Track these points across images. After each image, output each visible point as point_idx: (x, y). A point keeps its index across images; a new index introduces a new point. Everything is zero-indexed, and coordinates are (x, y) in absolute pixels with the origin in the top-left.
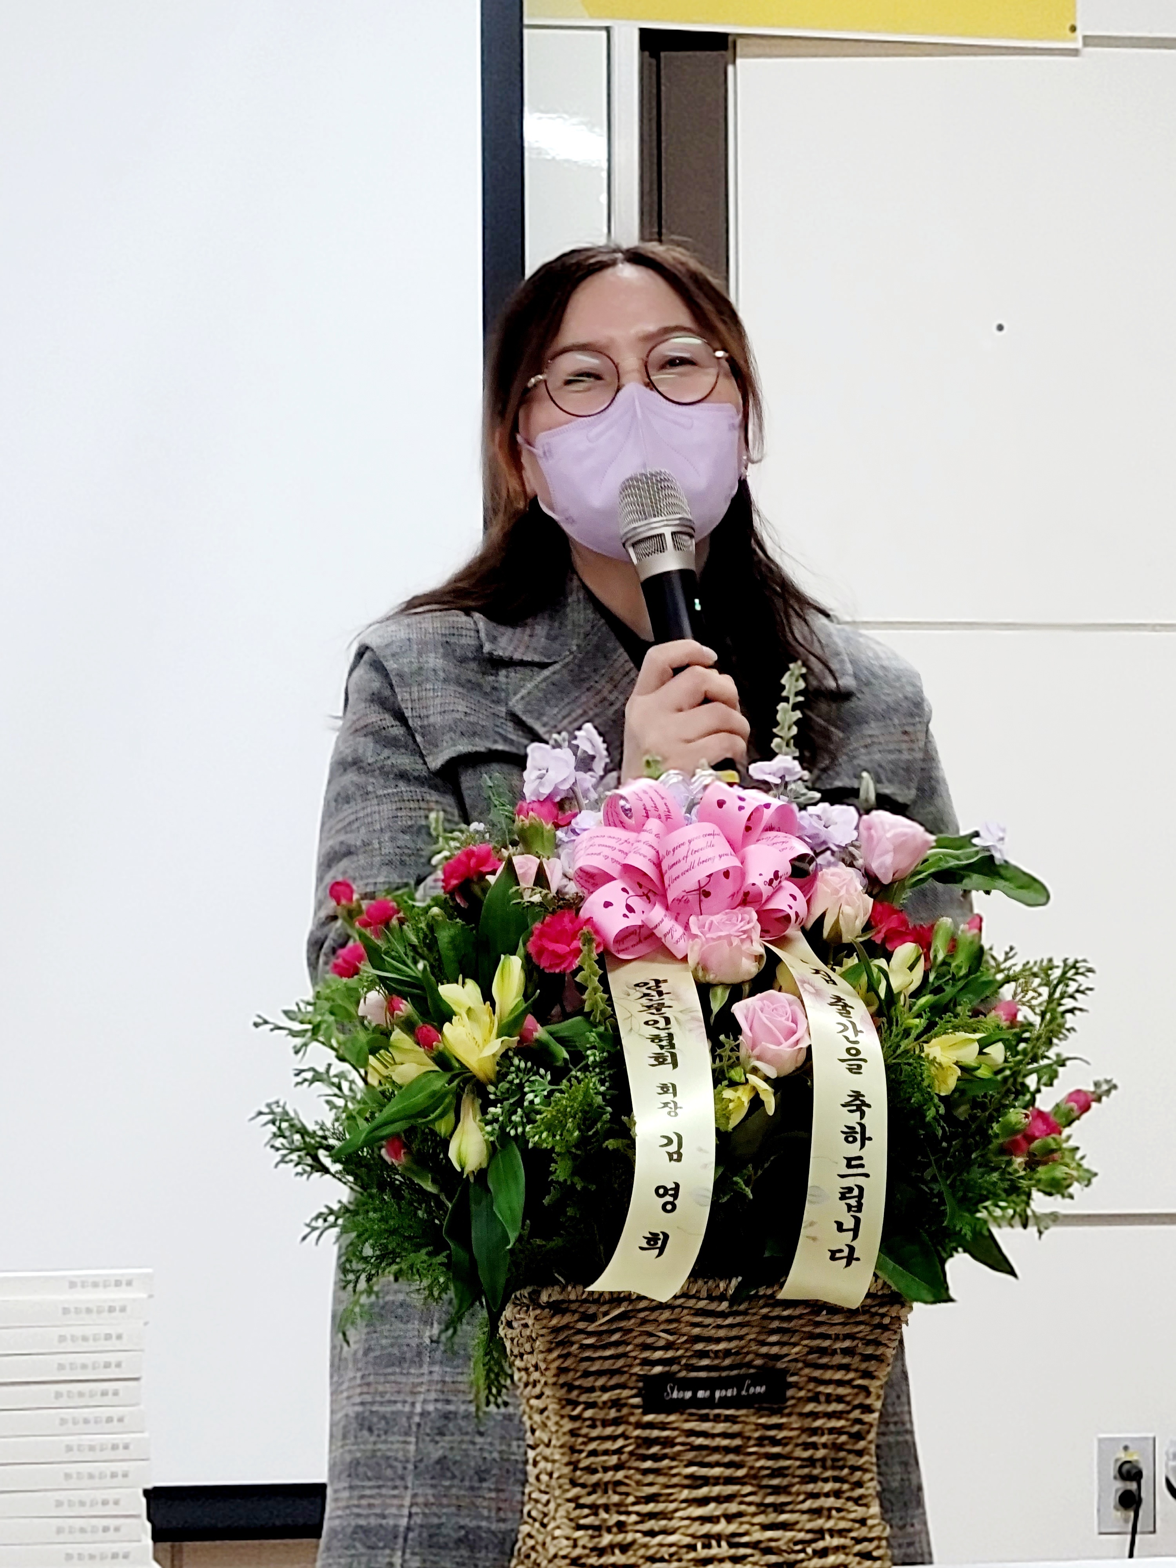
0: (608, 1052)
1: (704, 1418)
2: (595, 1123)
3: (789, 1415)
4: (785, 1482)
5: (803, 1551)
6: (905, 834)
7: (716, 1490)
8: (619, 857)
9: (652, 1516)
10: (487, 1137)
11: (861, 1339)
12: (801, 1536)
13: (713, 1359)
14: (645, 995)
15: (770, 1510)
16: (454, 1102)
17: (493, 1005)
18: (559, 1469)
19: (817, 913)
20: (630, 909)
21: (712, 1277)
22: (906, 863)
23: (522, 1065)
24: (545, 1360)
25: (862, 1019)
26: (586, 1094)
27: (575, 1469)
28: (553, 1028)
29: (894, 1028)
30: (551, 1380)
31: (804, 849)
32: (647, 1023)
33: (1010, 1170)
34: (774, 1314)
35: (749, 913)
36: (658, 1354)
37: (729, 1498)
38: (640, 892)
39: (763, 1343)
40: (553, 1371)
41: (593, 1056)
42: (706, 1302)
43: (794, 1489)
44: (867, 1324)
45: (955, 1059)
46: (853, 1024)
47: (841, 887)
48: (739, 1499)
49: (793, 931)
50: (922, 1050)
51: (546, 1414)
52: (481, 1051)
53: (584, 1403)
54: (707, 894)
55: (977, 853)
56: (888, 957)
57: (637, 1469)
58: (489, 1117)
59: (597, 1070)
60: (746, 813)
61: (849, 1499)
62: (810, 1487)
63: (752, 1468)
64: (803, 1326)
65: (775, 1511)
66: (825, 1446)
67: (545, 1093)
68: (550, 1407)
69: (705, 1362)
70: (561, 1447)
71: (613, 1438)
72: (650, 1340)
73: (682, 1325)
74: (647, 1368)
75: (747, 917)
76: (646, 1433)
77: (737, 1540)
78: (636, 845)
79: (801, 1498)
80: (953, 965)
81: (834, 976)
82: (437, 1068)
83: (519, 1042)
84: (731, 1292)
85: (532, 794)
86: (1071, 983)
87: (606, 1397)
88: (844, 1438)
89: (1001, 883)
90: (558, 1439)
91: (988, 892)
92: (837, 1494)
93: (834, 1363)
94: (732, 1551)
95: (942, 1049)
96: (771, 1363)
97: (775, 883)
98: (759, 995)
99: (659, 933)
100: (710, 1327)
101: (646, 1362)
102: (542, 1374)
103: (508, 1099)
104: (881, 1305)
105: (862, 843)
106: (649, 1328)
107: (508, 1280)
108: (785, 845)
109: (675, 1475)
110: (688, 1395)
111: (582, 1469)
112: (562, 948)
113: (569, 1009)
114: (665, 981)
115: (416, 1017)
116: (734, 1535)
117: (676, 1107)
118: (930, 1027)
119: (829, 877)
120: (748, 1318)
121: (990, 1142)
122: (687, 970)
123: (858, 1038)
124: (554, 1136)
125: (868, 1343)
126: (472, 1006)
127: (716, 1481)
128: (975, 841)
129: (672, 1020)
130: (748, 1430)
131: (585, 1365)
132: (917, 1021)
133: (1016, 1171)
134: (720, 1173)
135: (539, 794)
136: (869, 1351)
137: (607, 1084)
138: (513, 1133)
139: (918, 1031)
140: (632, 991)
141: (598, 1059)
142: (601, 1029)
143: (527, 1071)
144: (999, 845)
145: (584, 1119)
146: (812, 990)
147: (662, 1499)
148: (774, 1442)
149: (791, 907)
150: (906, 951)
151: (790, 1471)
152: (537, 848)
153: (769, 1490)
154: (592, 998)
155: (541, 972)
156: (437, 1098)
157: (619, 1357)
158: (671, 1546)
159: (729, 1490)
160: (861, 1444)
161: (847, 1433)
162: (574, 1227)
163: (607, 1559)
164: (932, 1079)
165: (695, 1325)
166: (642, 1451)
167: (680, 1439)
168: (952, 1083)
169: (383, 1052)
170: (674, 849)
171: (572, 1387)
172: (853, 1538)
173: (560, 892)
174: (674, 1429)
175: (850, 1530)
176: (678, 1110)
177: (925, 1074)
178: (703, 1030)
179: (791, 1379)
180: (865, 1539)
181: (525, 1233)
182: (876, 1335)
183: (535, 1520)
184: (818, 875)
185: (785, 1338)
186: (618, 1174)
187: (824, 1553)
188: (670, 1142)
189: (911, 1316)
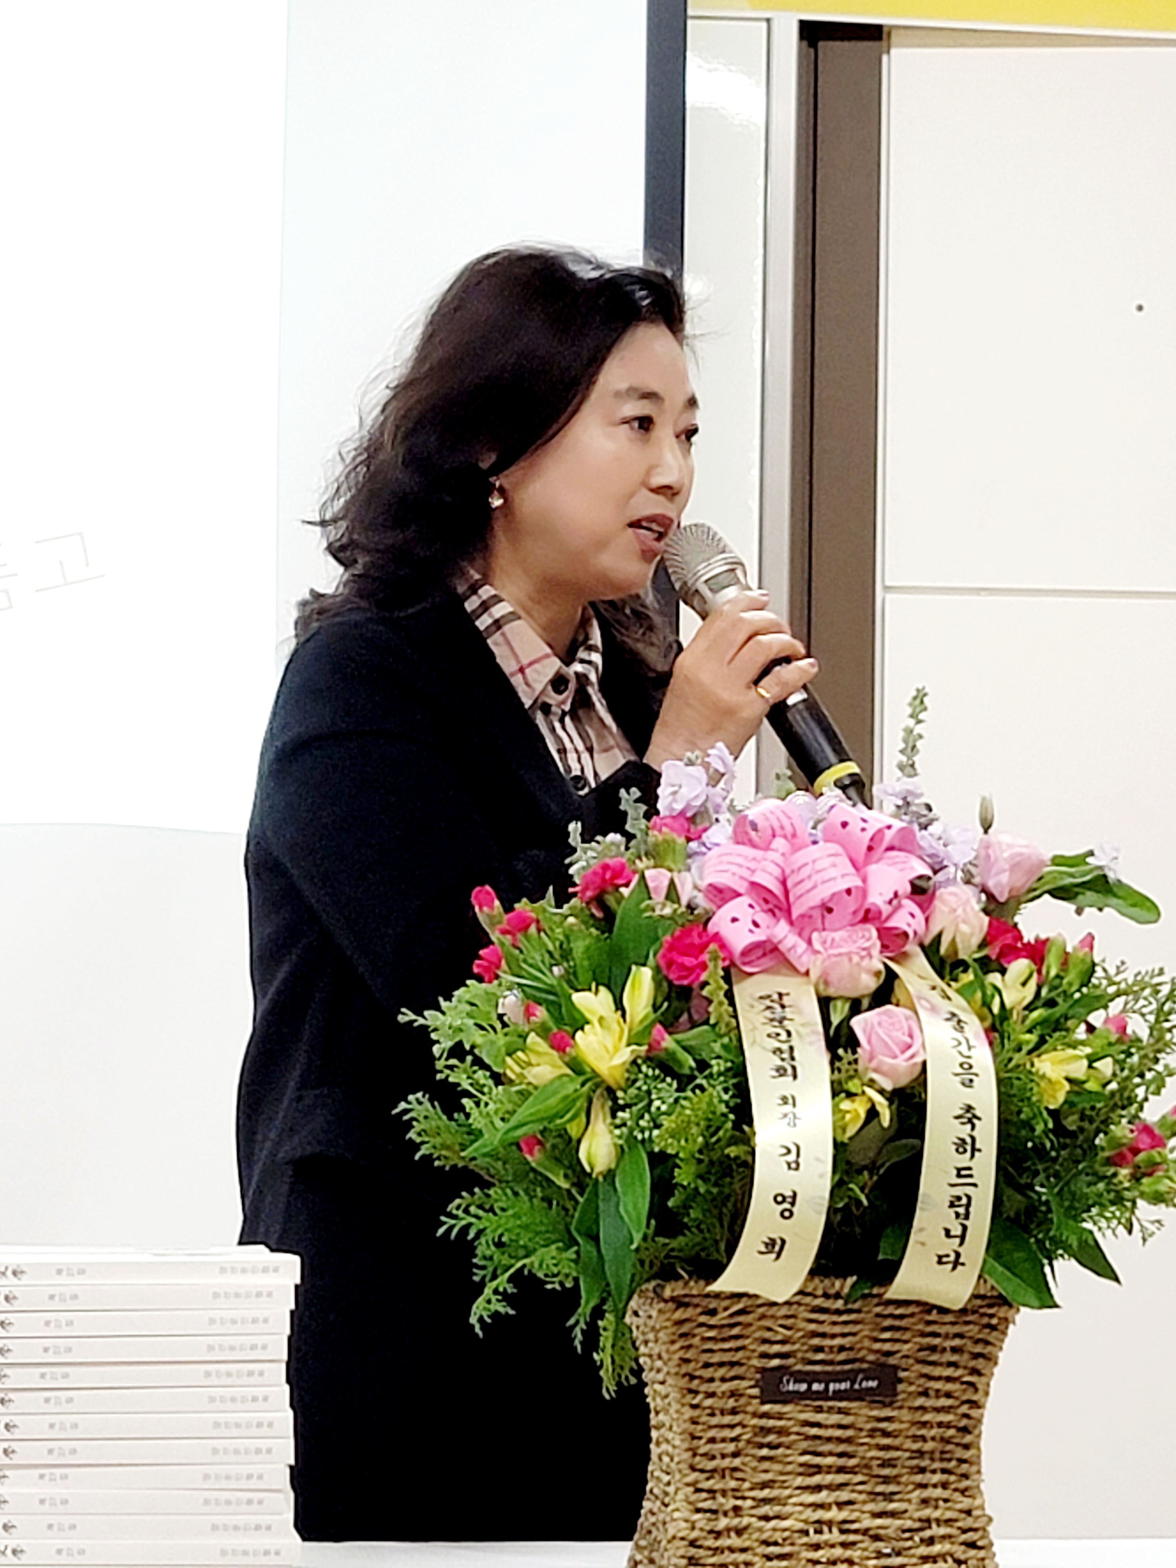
0: (732, 1062)
1: (819, 1410)
2: (718, 1129)
3: (901, 1408)
4: (895, 1471)
5: (911, 1538)
6: (1021, 854)
7: (829, 1479)
8: (746, 874)
9: (766, 1501)
10: (616, 1140)
11: (971, 1338)
12: (909, 1524)
13: (827, 1354)
14: (769, 1008)
15: (880, 1498)
16: (585, 1105)
17: (624, 1016)
18: (679, 1455)
19: (934, 931)
20: (756, 924)
21: (827, 1276)
22: (1022, 881)
23: (650, 1073)
24: (667, 1351)
25: (976, 1034)
26: (710, 1103)
27: (695, 1455)
28: (679, 1036)
29: (1006, 1041)
30: (673, 1371)
31: (921, 869)
32: (769, 1036)
33: (1115, 1181)
34: (886, 1312)
35: (869, 931)
36: (776, 1348)
37: (841, 1486)
38: (766, 907)
39: (876, 1340)
40: (675, 1362)
41: (717, 1066)
42: (821, 1300)
43: (904, 1479)
44: (976, 1324)
45: (1064, 1074)
46: (967, 1041)
47: (959, 906)
48: (850, 1488)
49: (912, 947)
50: (1032, 1065)
51: (667, 1401)
52: (611, 1058)
53: (706, 1393)
54: (830, 910)
55: (1091, 871)
56: (1003, 971)
57: (753, 1456)
58: (618, 1121)
59: (722, 1079)
60: (869, 834)
61: (956, 1490)
62: (919, 1478)
63: (863, 1458)
64: (914, 1324)
65: (885, 1500)
66: (933, 1439)
67: (671, 1100)
68: (672, 1395)
69: (820, 1356)
70: (681, 1434)
71: (732, 1427)
72: (768, 1335)
73: (799, 1321)
74: (764, 1361)
75: (867, 934)
76: (764, 1422)
77: (846, 1526)
78: (764, 863)
79: (911, 1487)
80: (1065, 980)
81: (950, 992)
82: (569, 1072)
83: (649, 1051)
84: (846, 1290)
85: (666, 808)
87: (726, 1387)
88: (951, 1432)
89: (1114, 901)
90: (678, 1426)
91: (1100, 910)
92: (945, 1485)
93: (944, 1360)
94: (843, 1538)
95: (1053, 1063)
96: (883, 1359)
97: (895, 902)
98: (877, 1010)
99: (783, 947)
100: (827, 1323)
101: (764, 1356)
102: (665, 1364)
103: (636, 1104)
104: (991, 1306)
105: (980, 862)
106: (767, 1323)
107: (633, 1276)
108: (905, 865)
109: (790, 1463)
110: (803, 1387)
111: (702, 1455)
112: (689, 961)
113: (696, 1017)
114: (788, 994)
115: (551, 1024)
116: (845, 1522)
117: (795, 1117)
118: (1042, 1041)
119: (946, 897)
120: (861, 1316)
121: (1096, 1155)
122: (808, 983)
123: (972, 1053)
124: (679, 1141)
125: (977, 1342)
126: (604, 1014)
127: (829, 1470)
128: (1089, 860)
129: (793, 1033)
130: (860, 1422)
131: (705, 1357)
132: (1028, 1036)
133: (1121, 1183)
134: (837, 1178)
135: (673, 809)
136: (978, 1349)
137: (731, 1093)
138: (640, 1137)
139: (1031, 1046)
140: (756, 1004)
141: (722, 1068)
142: (726, 1040)
143: (656, 1078)
144: (1112, 865)
145: (709, 1127)
146: (927, 1005)
147: (777, 1485)
148: (886, 1434)
149: (909, 925)
150: (1020, 967)
151: (899, 1463)
152: (669, 863)
153: (881, 1480)
154: (718, 1010)
155: (670, 983)
156: (569, 1102)
157: (737, 1349)
158: (785, 1530)
159: (841, 1478)
160: (968, 1439)
161: (954, 1427)
162: (698, 1227)
163: (723, 1542)
164: (1041, 1094)
165: (811, 1321)
166: (758, 1439)
167: (795, 1429)
168: (1061, 1097)
169: (520, 1054)
170: (800, 868)
171: (692, 1378)
172: (959, 1528)
173: (691, 908)
174: (790, 1419)
175: (956, 1520)
176: (797, 1121)
177: (1036, 1089)
178: (823, 1043)
179: (902, 1374)
180: (971, 1530)
181: (651, 1232)
182: (985, 1334)
183: (657, 1497)
184: (938, 893)
185: (897, 1335)
186: (739, 1177)
187: (931, 1541)
188: (789, 1151)
189: (1018, 1318)
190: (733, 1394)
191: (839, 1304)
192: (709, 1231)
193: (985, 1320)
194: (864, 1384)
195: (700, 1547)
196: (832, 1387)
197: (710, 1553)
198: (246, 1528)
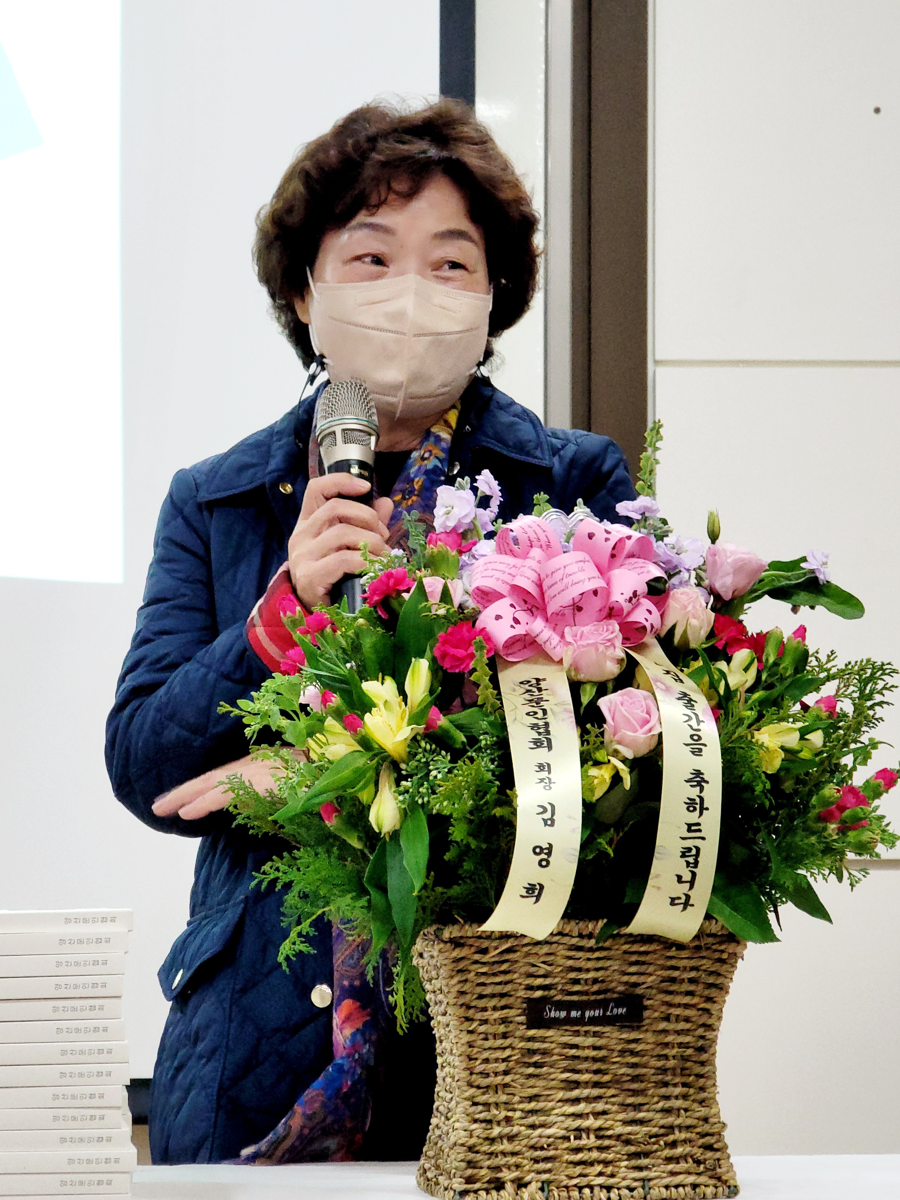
0: (498, 737)
1: (577, 1033)
2: (486, 793)
3: (647, 1031)
4: (643, 1086)
5: (657, 1143)
6: (743, 560)
7: (586, 1092)
8: (508, 579)
9: (533, 1112)
10: (399, 805)
11: (705, 971)
12: (655, 1130)
13: (584, 986)
14: (528, 691)
15: (630, 1108)
16: (374, 777)
17: (405, 700)
18: (458, 1073)
19: (668, 625)
20: (516, 621)
21: (582, 919)
22: (744, 583)
23: (428, 747)
24: (447, 985)
25: (704, 711)
26: (478, 772)
27: (472, 1074)
28: (452, 717)
29: (730, 718)
31: (657, 572)
32: (528, 714)
33: (825, 834)
34: (633, 949)
35: (613, 625)
36: (540, 981)
37: (597, 1099)
38: (525, 607)
39: (625, 973)
40: (454, 994)
41: (485, 740)
42: (577, 939)
43: (650, 1092)
44: (709, 959)
45: (780, 744)
46: (697, 715)
47: (689, 604)
48: (605, 1100)
49: (650, 639)
50: (753, 737)
51: (447, 1029)
52: (395, 736)
53: (480, 1020)
55: (805, 574)
56: (729, 660)
57: (521, 1074)
58: (401, 789)
59: (488, 751)
60: (612, 543)
61: (694, 1101)
62: (663, 1091)
63: (615, 1075)
64: (656, 959)
65: (635, 1110)
66: (675, 1057)
67: (446, 770)
68: (452, 1024)
69: (577, 988)
70: (461, 1055)
71: (503, 1049)
72: (532, 970)
73: (558, 958)
74: (529, 992)
75: (610, 627)
76: (530, 1045)
77: (602, 1133)
78: (522, 569)
79: (656, 1099)
80: (781, 666)
81: (682, 676)
82: (360, 749)
83: (426, 729)
84: (597, 931)
85: (441, 527)
86: (879, 681)
87: (497, 1015)
88: (690, 1051)
89: (826, 599)
90: (458, 1049)
91: (812, 607)
92: (685, 1097)
93: (683, 990)
95: (769, 735)
96: (630, 990)
97: (634, 600)
98: (620, 692)
99: (540, 640)
100: (582, 960)
101: (529, 988)
102: (446, 997)
103: (417, 775)
104: (721, 943)
105: (708, 567)
106: (532, 960)
107: (416, 921)
108: (643, 570)
109: (553, 1080)
110: (563, 1014)
112: (460, 652)
113: (467, 701)
114: (544, 680)
115: (344, 708)
116: (600, 1129)
117: (550, 783)
118: (760, 716)
119: (679, 596)
120: (612, 953)
121: (810, 812)
122: (562, 670)
123: (702, 726)
124: (454, 804)
125: (711, 974)
126: (388, 699)
127: (586, 1085)
128: (803, 565)
129: (549, 712)
130: (612, 1044)
131: (479, 990)
132: (749, 713)
133: (830, 835)
134: (588, 834)
135: (446, 526)
136: (711, 980)
137: (496, 763)
138: (420, 801)
139: (750, 721)
140: (517, 688)
141: (488, 742)
142: (492, 718)
143: (432, 752)
144: (822, 569)
145: (477, 792)
146: (663, 687)
147: (542, 1098)
148: (633, 1053)
149: (647, 620)
150: (742, 655)
151: (646, 1078)
152: (443, 571)
153: (630, 1093)
154: (485, 693)
155: (445, 672)
156: (360, 774)
157: (507, 983)
158: (549, 1137)
159: (596, 1092)
160: (704, 1057)
161: (692, 1047)
162: (470, 878)
163: (498, 1147)
164: (760, 760)
165: (570, 958)
166: (526, 1060)
167: (556, 1051)
168: (777, 764)
169: (318, 735)
170: (552, 573)
171: (469, 1007)
172: (697, 1133)
173: (461, 607)
174: (552, 1042)
175: (695, 1127)
176: (552, 785)
177: (755, 756)
178: (573, 719)
179: (647, 1003)
180: (707, 1134)
181: (430, 882)
182: (716, 967)
183: (442, 1114)
184: (671, 593)
185: (643, 968)
186: (505, 835)
187: (673, 1144)
188: (545, 810)
189: (745, 953)
190: (504, 1021)
191: (592, 943)
192: (480, 880)
193: (717, 955)
194: (615, 1011)
195: (477, 1152)
196: (587, 1014)
197: (487, 1157)
198: (90, 1140)
